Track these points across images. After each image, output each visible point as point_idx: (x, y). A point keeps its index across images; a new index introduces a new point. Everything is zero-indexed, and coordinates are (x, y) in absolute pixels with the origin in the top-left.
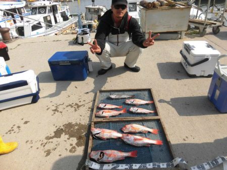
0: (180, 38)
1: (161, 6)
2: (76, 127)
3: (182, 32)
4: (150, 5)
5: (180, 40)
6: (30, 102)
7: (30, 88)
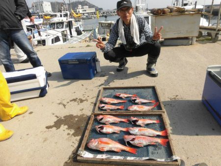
0: (191, 44)
1: (171, 12)
2: (76, 119)
3: (193, 38)
4: (160, 11)
5: (190, 46)
6: (38, 95)
7: (38, 82)
